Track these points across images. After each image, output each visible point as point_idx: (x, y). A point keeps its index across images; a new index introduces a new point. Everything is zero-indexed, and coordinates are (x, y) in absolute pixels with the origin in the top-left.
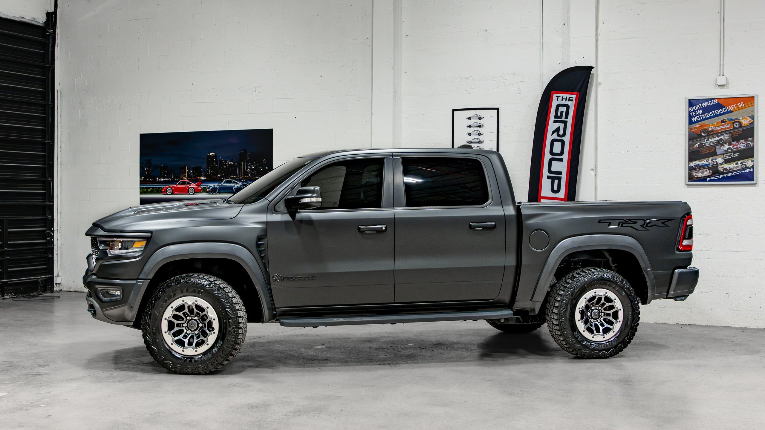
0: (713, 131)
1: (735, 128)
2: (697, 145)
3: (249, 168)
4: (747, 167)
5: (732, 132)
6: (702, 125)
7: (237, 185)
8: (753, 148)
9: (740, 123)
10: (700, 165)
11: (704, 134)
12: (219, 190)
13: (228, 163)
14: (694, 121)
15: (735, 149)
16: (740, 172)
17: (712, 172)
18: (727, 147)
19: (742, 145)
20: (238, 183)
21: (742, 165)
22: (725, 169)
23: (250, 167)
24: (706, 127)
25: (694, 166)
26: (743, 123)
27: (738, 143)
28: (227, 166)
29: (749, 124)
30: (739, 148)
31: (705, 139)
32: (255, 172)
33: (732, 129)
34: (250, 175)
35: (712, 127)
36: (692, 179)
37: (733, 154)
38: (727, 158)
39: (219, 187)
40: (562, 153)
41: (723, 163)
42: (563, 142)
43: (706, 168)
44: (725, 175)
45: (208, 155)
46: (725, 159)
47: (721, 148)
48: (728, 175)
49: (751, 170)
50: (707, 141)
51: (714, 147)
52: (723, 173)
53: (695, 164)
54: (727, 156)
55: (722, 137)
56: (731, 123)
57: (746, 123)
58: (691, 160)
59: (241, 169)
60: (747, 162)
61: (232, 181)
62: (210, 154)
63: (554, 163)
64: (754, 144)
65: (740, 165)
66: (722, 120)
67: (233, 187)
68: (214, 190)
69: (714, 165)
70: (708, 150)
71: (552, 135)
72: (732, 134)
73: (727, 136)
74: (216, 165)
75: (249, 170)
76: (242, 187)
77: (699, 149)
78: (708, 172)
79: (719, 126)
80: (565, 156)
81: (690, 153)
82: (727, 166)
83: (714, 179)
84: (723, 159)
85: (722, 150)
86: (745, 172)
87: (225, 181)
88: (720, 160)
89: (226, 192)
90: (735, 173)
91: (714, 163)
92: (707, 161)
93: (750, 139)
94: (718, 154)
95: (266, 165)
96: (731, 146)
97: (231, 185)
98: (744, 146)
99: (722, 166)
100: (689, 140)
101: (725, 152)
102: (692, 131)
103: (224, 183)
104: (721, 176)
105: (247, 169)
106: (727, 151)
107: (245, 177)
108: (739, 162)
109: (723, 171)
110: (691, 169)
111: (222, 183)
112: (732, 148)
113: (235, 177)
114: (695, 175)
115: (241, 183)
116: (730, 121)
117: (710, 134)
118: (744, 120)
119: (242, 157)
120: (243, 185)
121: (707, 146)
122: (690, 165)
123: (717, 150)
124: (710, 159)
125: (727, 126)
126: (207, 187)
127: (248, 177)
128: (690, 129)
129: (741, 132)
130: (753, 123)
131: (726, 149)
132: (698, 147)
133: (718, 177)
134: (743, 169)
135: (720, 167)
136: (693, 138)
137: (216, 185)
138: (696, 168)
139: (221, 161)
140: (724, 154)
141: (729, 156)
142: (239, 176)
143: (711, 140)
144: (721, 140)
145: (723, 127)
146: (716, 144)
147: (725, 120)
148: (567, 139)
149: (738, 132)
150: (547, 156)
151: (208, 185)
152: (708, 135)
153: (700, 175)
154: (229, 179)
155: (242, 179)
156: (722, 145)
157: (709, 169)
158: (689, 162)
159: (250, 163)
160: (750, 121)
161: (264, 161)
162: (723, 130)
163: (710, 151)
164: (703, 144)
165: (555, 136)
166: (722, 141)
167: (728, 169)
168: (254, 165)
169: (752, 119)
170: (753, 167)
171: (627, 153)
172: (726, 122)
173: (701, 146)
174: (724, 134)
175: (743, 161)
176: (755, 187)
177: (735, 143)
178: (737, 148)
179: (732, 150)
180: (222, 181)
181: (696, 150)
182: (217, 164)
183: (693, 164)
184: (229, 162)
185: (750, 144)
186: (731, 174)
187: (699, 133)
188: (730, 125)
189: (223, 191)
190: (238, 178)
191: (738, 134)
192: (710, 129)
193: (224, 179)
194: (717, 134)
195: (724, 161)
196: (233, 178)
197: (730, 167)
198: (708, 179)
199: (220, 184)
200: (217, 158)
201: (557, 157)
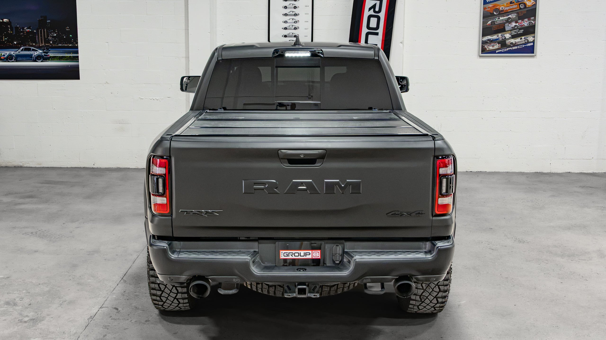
0: (503, 11)
1: (520, 9)
2: (490, 22)
3: (50, 36)
4: (529, 42)
5: (518, 12)
6: (494, 6)
7: (38, 53)
8: (534, 26)
9: (525, 4)
10: (491, 39)
11: (495, 12)
12: (16, 58)
13: (25, 30)
14: (488, 2)
15: (520, 27)
16: (523, 46)
17: (501, 46)
18: (514, 24)
19: (526, 23)
20: (38, 51)
21: (525, 40)
22: (512, 43)
23: (52, 34)
24: (498, 7)
25: (487, 40)
26: (527, 4)
27: (523, 22)
28: (24, 33)
29: (532, 5)
30: (524, 26)
31: (496, 17)
32: (57, 40)
33: (518, 9)
34: (51, 43)
35: (503, 7)
36: (485, 51)
37: (519, 31)
38: (514, 34)
39: (16, 55)
40: (377, 28)
41: (510, 38)
42: (379, 18)
43: (496, 42)
44: (511, 48)
45: (1, 21)
46: (512, 34)
47: (509, 25)
48: (514, 48)
49: (532, 44)
50: (498, 19)
51: (504, 24)
52: (510, 46)
53: (488, 39)
54: (514, 32)
55: (510, 16)
56: (518, 4)
57: (529, 4)
58: (484, 35)
59: (41, 36)
60: (529, 38)
61: (31, 48)
62: (3, 20)
63: (370, 36)
64: (535, 22)
65: (523, 39)
66: (510, 2)
67: (33, 54)
68: (10, 58)
69: (503, 39)
70: (498, 27)
71: (369, 11)
72: (519, 13)
73: (514, 15)
74: (11, 32)
75: (50, 38)
76: (43, 55)
77: (491, 26)
78: (498, 45)
79: (508, 7)
80: (380, 31)
81: (484, 29)
82: (513, 41)
83: (502, 51)
84: (511, 34)
85: (510, 27)
86: (527, 46)
87: (23, 49)
88: (507, 36)
89: (24, 60)
90: (519, 47)
91: (503, 38)
92: (497, 36)
93: (533, 18)
94: (506, 30)
95: (69, 33)
96: (517, 24)
97: (30, 53)
98: (527, 24)
99: (510, 40)
100: (484, 18)
101: (512, 29)
102: (486, 10)
103: (22, 50)
104: (507, 49)
105: (48, 36)
106: (514, 28)
107: (46, 44)
108: (523, 38)
109: (509, 44)
110: (484, 43)
111: (19, 51)
112: (518, 26)
113: (34, 44)
114: (487, 48)
115: (42, 51)
116: (517, 2)
117: (502, 13)
118: (528, 2)
119: (42, 24)
120: (44, 52)
121: (498, 23)
122: (483, 39)
123: (506, 27)
124: (500, 35)
125: (515, 6)
126: (2, 54)
127: (50, 45)
128: (484, 9)
129: (526, 13)
130: (535, 5)
131: (513, 26)
132: (490, 24)
133: (505, 50)
134: (525, 44)
135: (507, 41)
136: (486, 16)
137: (13, 52)
138: (488, 42)
139: (17, 28)
140: (511, 30)
141: (515, 33)
142: (39, 44)
143: (501, 18)
144: (510, 18)
145: (511, 7)
146: (505, 22)
147: (513, 2)
148: (382, 15)
149: (523, 12)
150: (365, 30)
151: (2, 53)
152: (499, 14)
153: (491, 48)
154: (27, 46)
155: (42, 47)
156: (510, 23)
157: (499, 43)
158: (482, 37)
159: (51, 30)
160: (533, 3)
161: (67, 29)
162: (512, 10)
163: (500, 27)
164: (494, 21)
165: (372, 12)
166: (510, 20)
167: (514, 43)
168: (55, 33)
169: (535, 2)
170: (533, 42)
171: (430, 27)
172: (513, 3)
173: (493, 23)
174: (512, 14)
175: (525, 37)
176: (534, 58)
177: (520, 21)
178: (522, 25)
179: (518, 27)
180: (19, 48)
181: (489, 26)
182: (12, 30)
183: (486, 38)
184: (27, 29)
185: (532, 22)
186: (516, 48)
187: (492, 12)
188: (516, 6)
189: (21, 59)
190: (38, 45)
191: (523, 14)
192: (501, 9)
193: (21, 47)
194: (506, 13)
195: (511, 36)
196: (32, 46)
197: (515, 42)
198: (497, 52)
199: (17, 51)
200: (12, 25)
201: (373, 32)
